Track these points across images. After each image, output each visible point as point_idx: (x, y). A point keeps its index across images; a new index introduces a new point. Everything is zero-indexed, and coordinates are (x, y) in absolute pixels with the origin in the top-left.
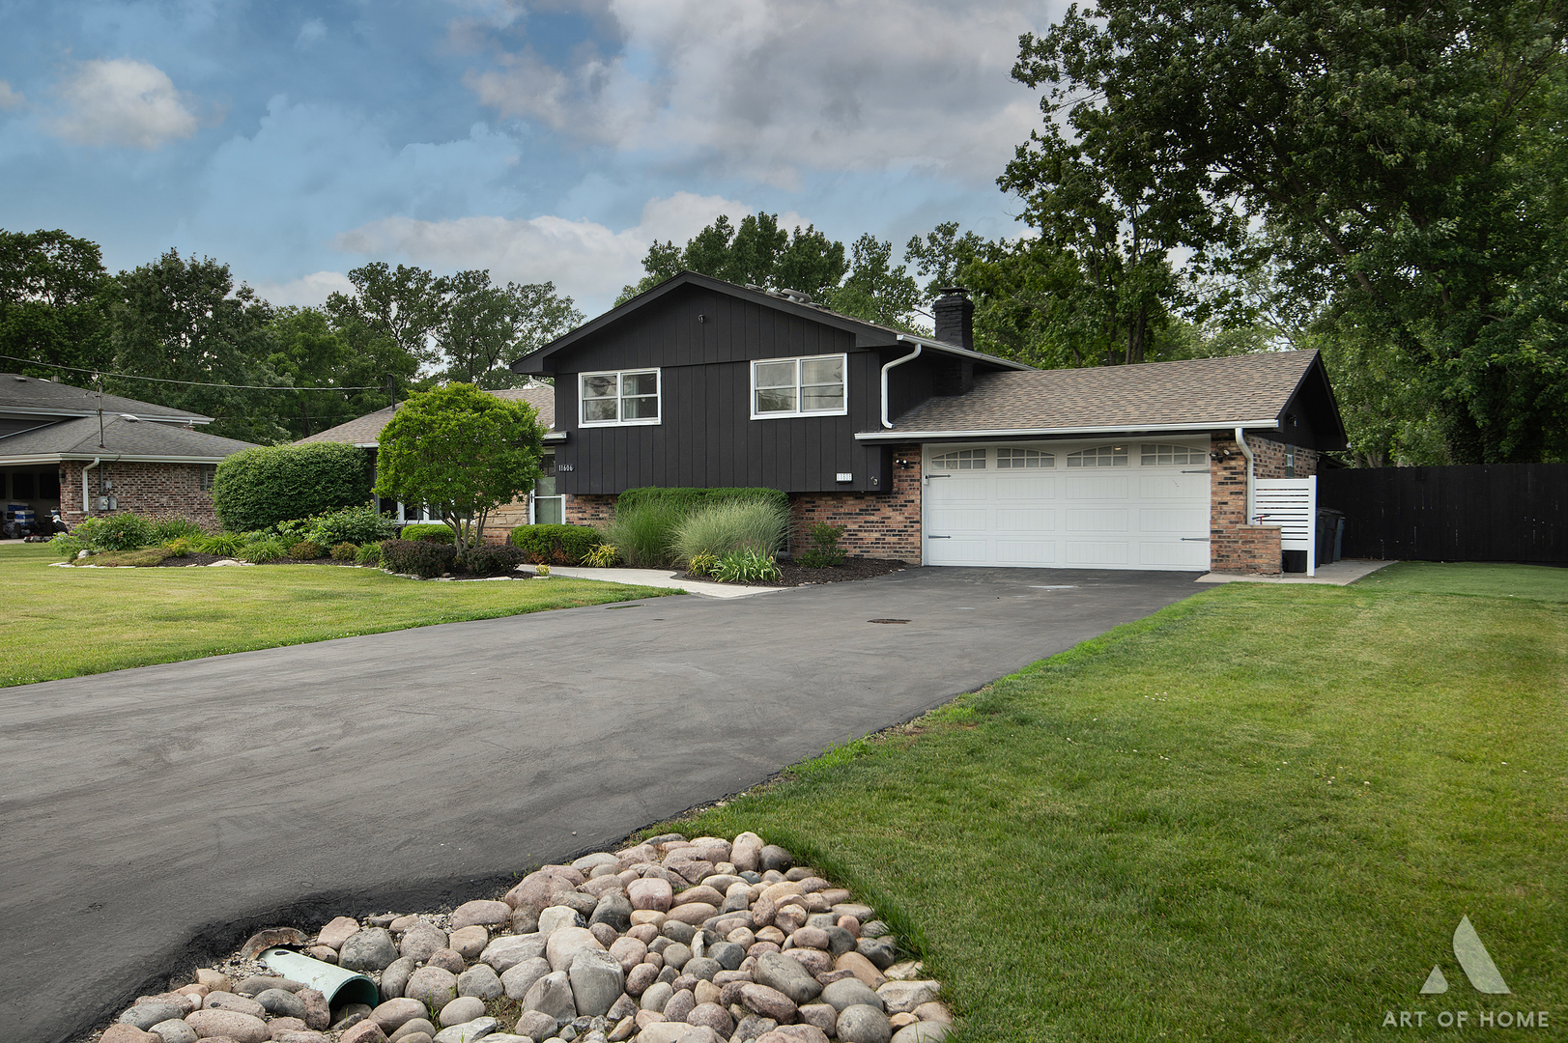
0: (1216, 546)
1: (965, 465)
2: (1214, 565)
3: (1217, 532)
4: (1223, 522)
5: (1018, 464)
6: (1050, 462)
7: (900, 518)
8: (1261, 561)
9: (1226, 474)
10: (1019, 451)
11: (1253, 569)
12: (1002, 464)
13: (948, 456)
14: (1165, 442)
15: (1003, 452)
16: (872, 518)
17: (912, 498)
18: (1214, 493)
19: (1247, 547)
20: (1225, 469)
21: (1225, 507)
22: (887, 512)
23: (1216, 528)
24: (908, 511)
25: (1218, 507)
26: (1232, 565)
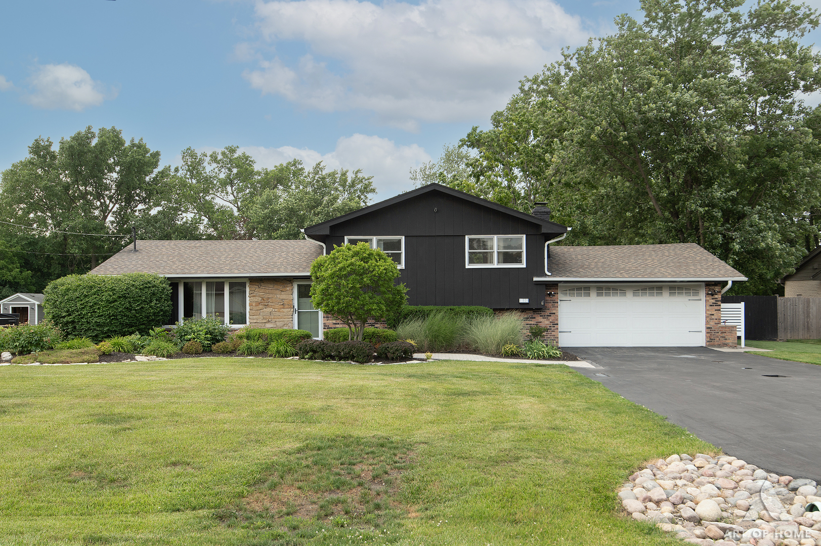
0: (709, 335)
1: (579, 295)
2: (708, 343)
3: (709, 328)
4: (712, 323)
5: (608, 295)
6: (624, 294)
7: (547, 322)
8: (729, 341)
9: (713, 301)
10: (608, 289)
11: (725, 345)
12: (599, 295)
13: (569, 290)
14: (681, 285)
15: (599, 288)
16: (531, 322)
17: (554, 312)
18: (707, 310)
19: (723, 335)
20: (713, 299)
21: (713, 317)
22: (540, 319)
23: (709, 326)
24: (552, 318)
25: (709, 317)
26: (716, 343)
